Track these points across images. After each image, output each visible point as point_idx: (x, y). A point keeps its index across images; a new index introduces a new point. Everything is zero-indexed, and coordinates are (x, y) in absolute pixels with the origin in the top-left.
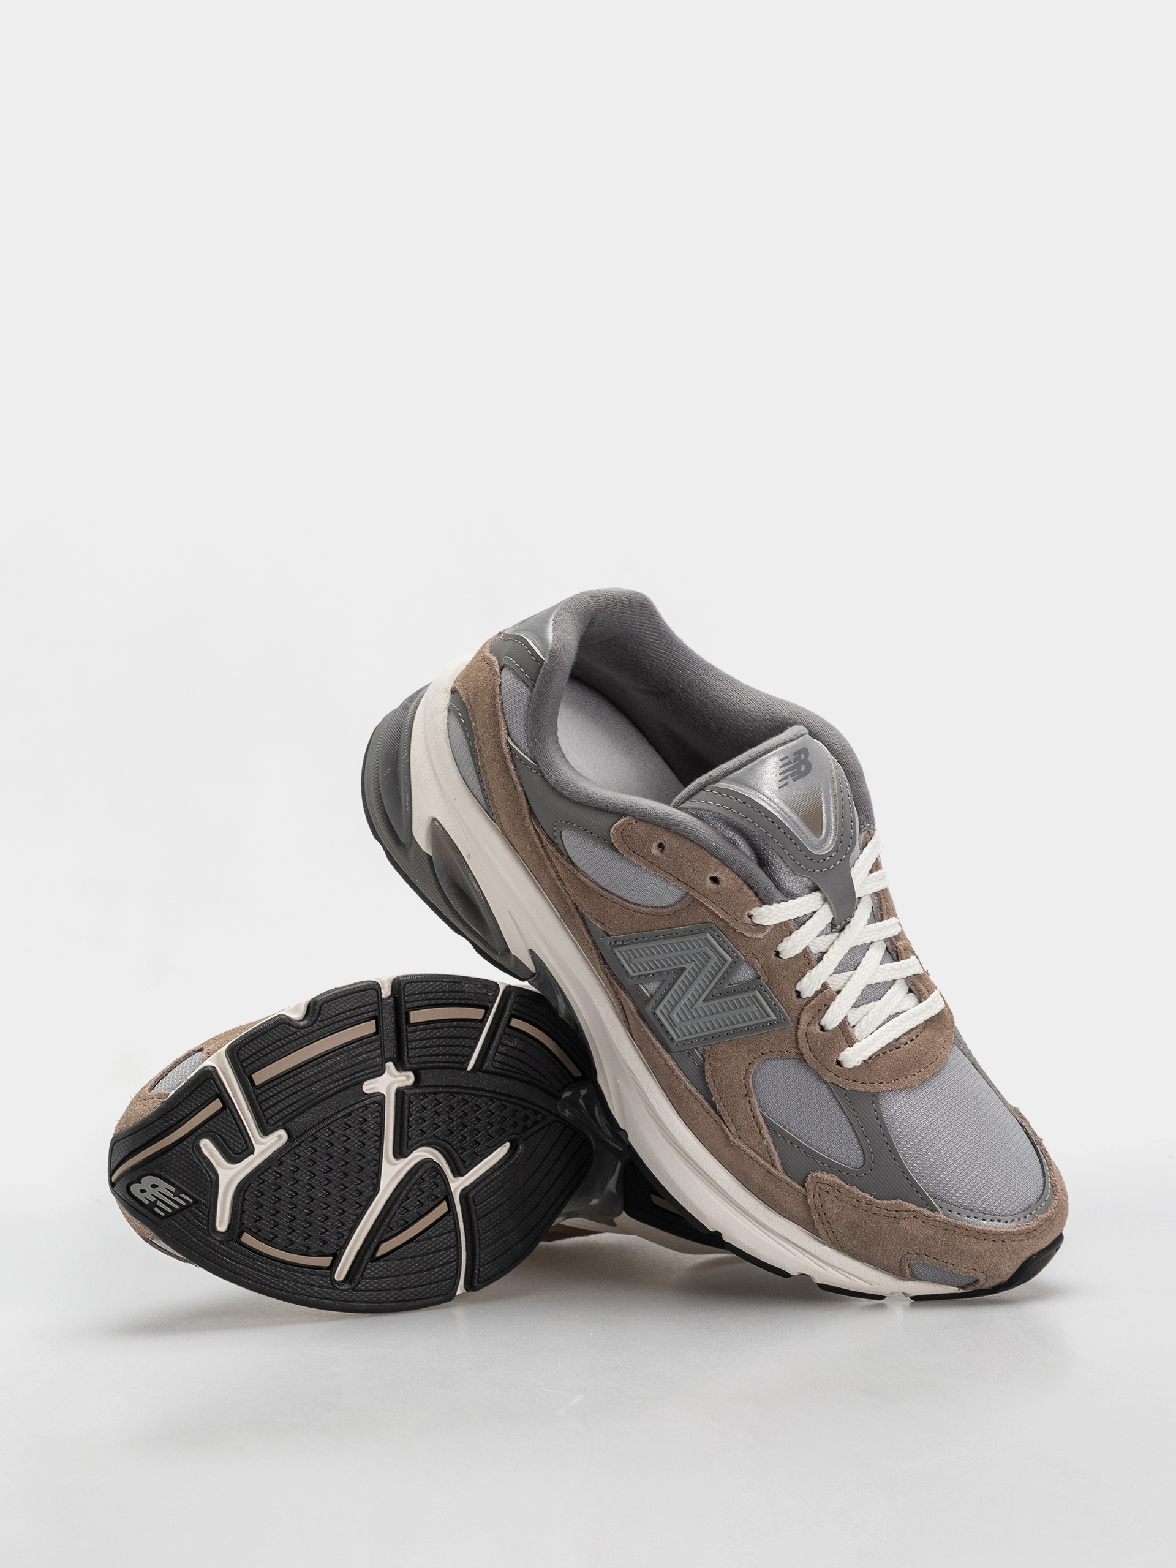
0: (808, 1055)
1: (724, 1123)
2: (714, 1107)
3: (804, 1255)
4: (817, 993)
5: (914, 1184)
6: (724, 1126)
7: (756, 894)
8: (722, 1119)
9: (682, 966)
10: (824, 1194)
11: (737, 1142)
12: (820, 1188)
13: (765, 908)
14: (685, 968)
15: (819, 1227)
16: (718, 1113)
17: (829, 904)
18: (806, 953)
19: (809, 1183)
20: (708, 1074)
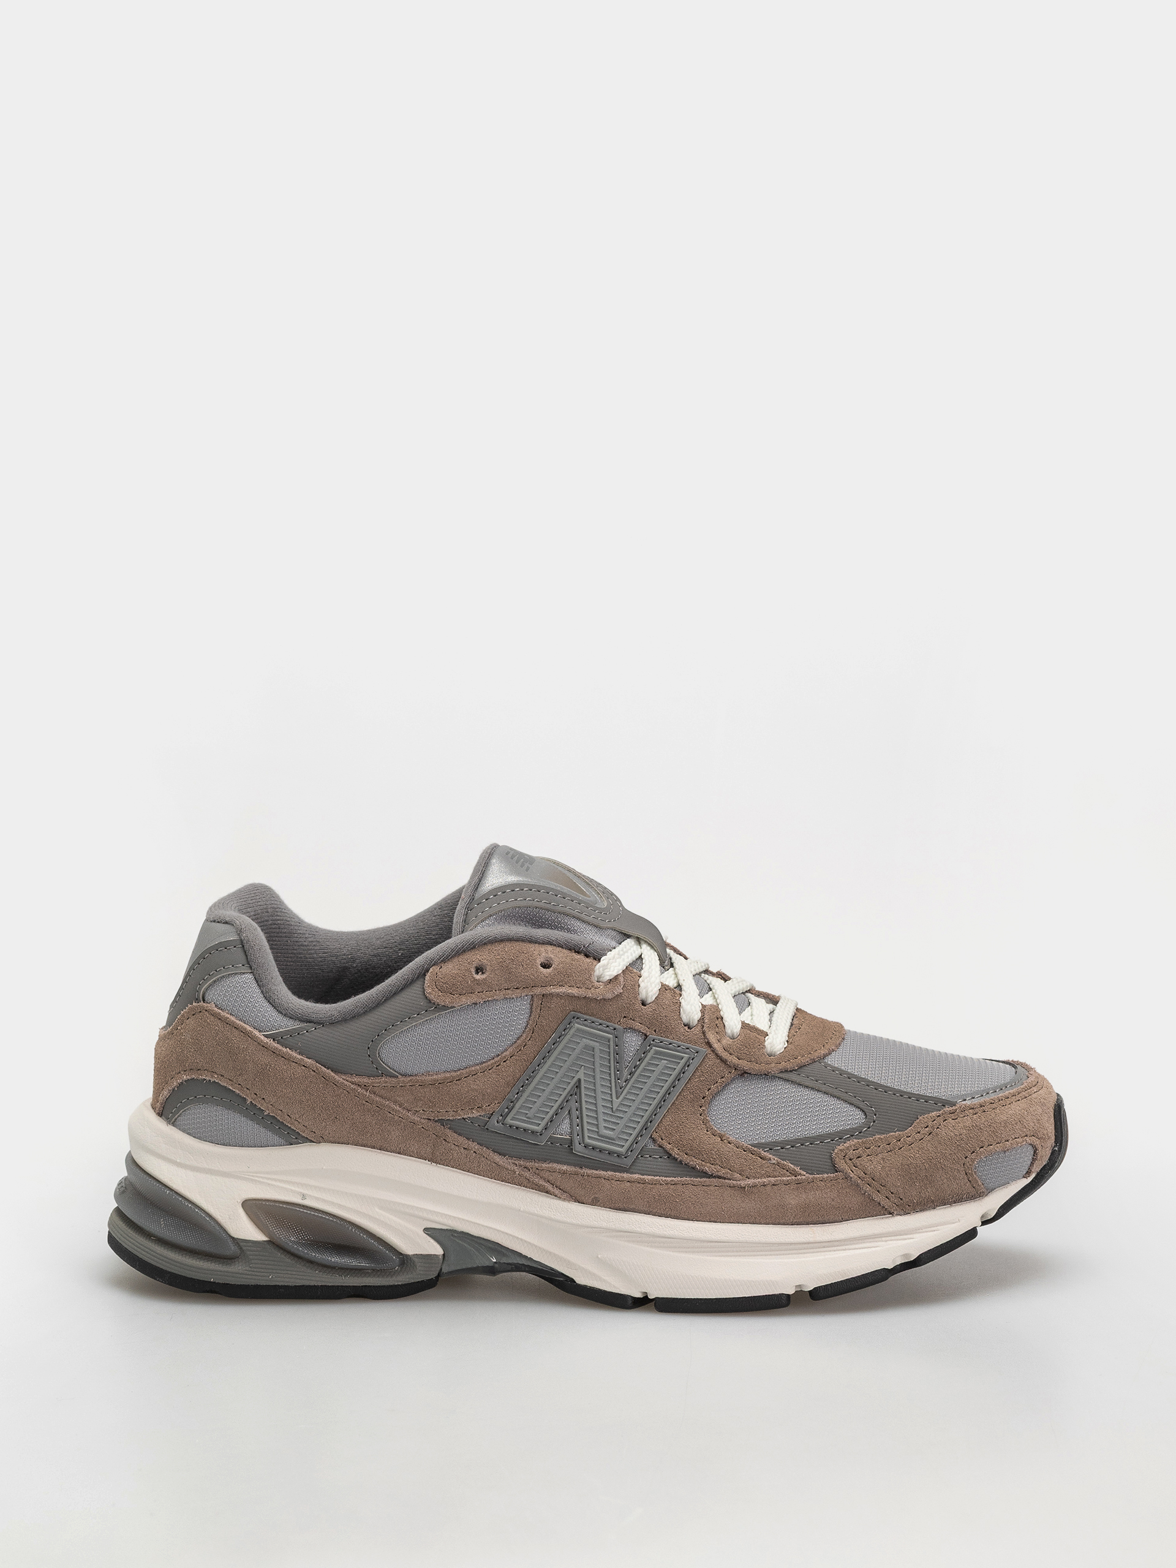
0: (744, 1064)
1: (725, 1179)
2: (705, 1174)
4: (702, 1012)
5: (918, 1097)
6: (727, 1181)
7: (587, 956)
8: (720, 1177)
10: (857, 1162)
11: (750, 1182)
12: (850, 1160)
13: (604, 960)
14: (579, 1080)
15: (878, 1198)
16: (711, 1176)
17: (646, 942)
18: (664, 988)
19: (841, 1164)
20: (675, 1152)
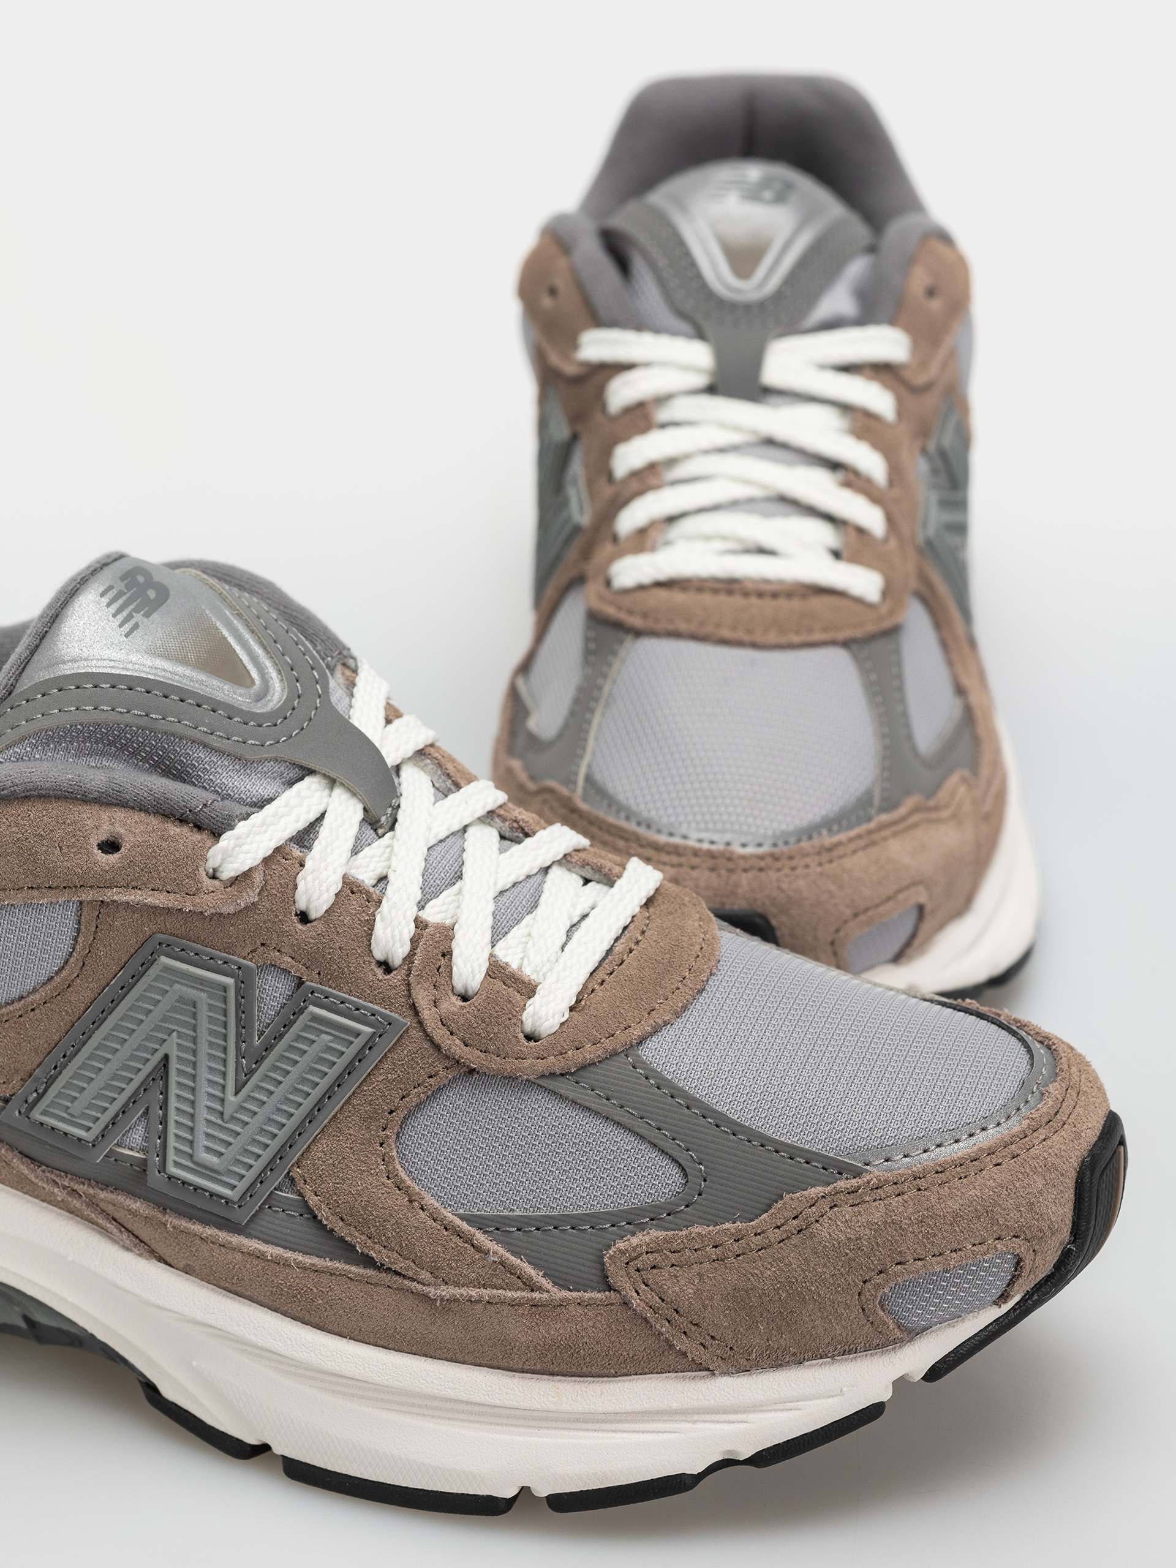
0: (472, 1056)
1: (404, 1277)
2: (368, 1261)
3: (695, 1422)
4: (414, 941)
5: (793, 1153)
6: (406, 1282)
7: (199, 827)
8: (397, 1273)
9: (158, 1056)
10: (650, 1276)
11: (446, 1291)
12: (638, 1270)
13: (227, 840)
14: (166, 1057)
15: (681, 1344)
16: (379, 1268)
17: (342, 784)
18: (350, 887)
19: (618, 1278)
20: (323, 1214)
